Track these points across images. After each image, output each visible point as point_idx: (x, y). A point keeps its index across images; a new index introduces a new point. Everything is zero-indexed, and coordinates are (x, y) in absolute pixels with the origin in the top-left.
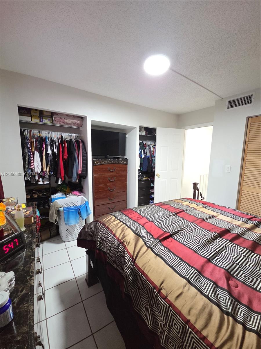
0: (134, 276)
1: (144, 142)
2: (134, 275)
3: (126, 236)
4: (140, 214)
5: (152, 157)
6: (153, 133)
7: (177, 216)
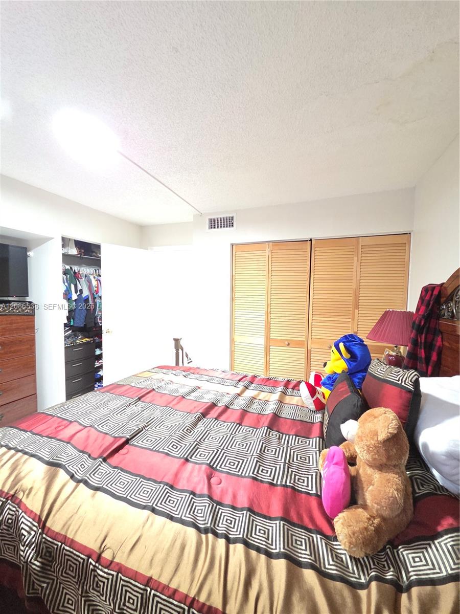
0: (45, 555)
1: (75, 268)
2: (43, 554)
3: (24, 477)
4: (63, 419)
5: (94, 298)
6: (94, 252)
7: (142, 402)
